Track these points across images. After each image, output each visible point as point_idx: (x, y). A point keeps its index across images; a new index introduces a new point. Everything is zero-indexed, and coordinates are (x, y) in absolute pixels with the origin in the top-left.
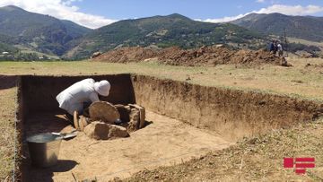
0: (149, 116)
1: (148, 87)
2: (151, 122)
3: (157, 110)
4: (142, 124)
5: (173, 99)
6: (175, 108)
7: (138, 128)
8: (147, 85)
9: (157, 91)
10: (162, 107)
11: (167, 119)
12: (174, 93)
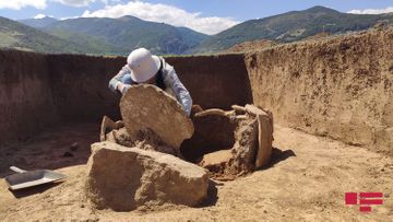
0: (283, 138)
1: (281, 72)
2: (289, 153)
3: (303, 123)
4: (265, 156)
5: (354, 91)
6: (363, 116)
7: (252, 169)
8: (277, 70)
9: (303, 76)
10: (319, 116)
11: (334, 148)
12: (362, 73)
